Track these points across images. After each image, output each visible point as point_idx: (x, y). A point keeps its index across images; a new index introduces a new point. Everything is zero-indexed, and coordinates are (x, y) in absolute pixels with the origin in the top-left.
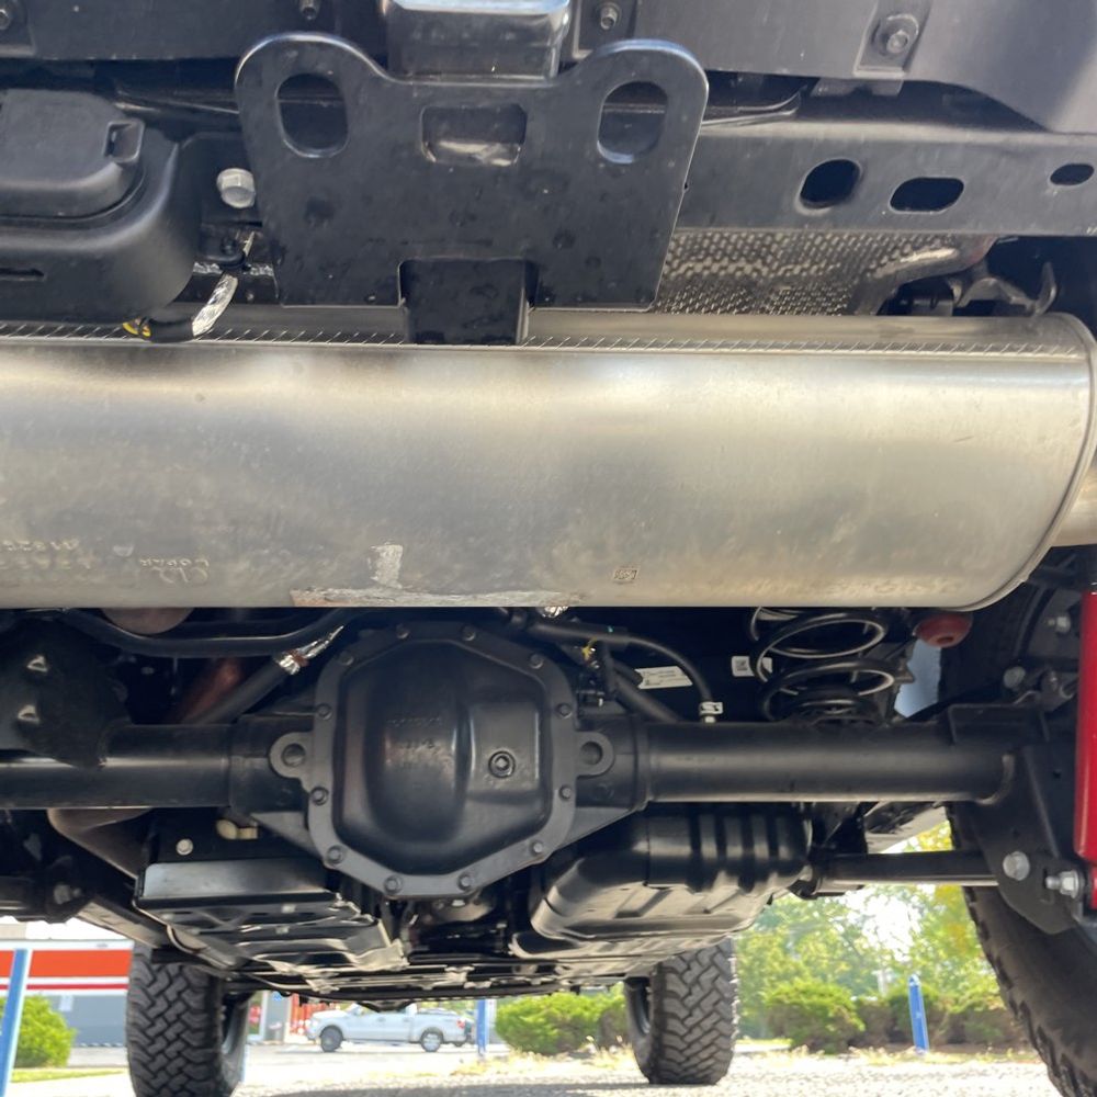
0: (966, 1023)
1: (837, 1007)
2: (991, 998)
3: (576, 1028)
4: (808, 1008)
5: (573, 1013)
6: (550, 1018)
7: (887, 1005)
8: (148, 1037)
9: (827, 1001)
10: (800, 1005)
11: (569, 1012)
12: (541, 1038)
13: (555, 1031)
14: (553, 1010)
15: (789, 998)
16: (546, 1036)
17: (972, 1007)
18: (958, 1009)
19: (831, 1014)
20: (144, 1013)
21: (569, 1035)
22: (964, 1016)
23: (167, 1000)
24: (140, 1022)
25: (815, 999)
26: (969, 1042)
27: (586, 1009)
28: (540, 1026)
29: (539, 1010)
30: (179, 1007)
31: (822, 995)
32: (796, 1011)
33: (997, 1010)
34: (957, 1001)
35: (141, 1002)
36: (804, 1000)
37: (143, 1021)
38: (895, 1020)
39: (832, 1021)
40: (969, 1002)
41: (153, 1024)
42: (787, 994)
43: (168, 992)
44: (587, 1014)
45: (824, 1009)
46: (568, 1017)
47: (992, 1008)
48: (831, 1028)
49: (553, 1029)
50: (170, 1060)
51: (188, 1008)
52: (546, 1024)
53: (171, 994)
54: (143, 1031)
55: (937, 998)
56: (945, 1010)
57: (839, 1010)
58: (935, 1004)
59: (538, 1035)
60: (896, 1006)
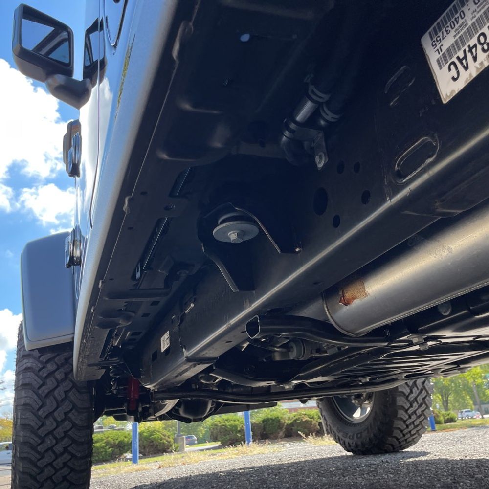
0: (293, 428)
1: (241, 425)
2: (303, 416)
3: (120, 447)
4: (229, 427)
5: (119, 440)
6: (107, 443)
7: (261, 422)
8: (38, 452)
9: (237, 423)
10: (225, 426)
11: (117, 439)
12: (103, 453)
13: (111, 449)
14: (109, 439)
15: (220, 423)
16: (106, 452)
17: (295, 420)
18: (290, 422)
19: (239, 429)
20: (34, 432)
21: (117, 450)
22: (292, 425)
23: (56, 420)
24: (32, 441)
25: (232, 422)
26: (293, 436)
27: (125, 437)
28: (103, 448)
29: (102, 440)
30: (67, 425)
31: (235, 421)
32: (223, 429)
33: (306, 421)
34: (289, 419)
35: (32, 424)
36: (227, 423)
37: (34, 440)
38: (264, 429)
39: (239, 431)
40: (295, 418)
41: (43, 441)
42: (219, 421)
43: (56, 414)
44: (126, 440)
45: (236, 426)
46: (117, 442)
47: (304, 420)
48: (239, 435)
49: (109, 448)
50: (56, 471)
51: (74, 425)
52: (106, 446)
53: (59, 415)
54: (33, 448)
55: (282, 417)
56: (285, 422)
57: (242, 426)
58: (281, 420)
59: (102, 452)
60: (265, 423)
